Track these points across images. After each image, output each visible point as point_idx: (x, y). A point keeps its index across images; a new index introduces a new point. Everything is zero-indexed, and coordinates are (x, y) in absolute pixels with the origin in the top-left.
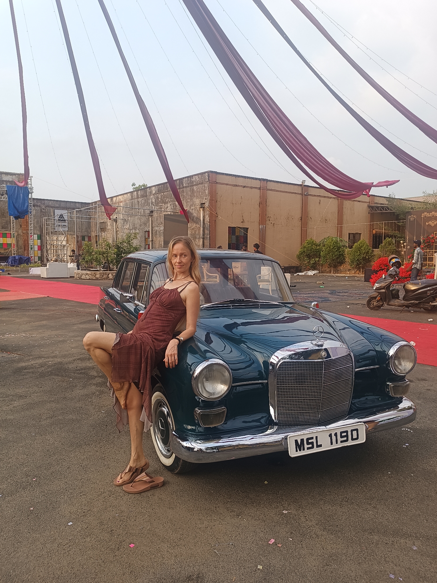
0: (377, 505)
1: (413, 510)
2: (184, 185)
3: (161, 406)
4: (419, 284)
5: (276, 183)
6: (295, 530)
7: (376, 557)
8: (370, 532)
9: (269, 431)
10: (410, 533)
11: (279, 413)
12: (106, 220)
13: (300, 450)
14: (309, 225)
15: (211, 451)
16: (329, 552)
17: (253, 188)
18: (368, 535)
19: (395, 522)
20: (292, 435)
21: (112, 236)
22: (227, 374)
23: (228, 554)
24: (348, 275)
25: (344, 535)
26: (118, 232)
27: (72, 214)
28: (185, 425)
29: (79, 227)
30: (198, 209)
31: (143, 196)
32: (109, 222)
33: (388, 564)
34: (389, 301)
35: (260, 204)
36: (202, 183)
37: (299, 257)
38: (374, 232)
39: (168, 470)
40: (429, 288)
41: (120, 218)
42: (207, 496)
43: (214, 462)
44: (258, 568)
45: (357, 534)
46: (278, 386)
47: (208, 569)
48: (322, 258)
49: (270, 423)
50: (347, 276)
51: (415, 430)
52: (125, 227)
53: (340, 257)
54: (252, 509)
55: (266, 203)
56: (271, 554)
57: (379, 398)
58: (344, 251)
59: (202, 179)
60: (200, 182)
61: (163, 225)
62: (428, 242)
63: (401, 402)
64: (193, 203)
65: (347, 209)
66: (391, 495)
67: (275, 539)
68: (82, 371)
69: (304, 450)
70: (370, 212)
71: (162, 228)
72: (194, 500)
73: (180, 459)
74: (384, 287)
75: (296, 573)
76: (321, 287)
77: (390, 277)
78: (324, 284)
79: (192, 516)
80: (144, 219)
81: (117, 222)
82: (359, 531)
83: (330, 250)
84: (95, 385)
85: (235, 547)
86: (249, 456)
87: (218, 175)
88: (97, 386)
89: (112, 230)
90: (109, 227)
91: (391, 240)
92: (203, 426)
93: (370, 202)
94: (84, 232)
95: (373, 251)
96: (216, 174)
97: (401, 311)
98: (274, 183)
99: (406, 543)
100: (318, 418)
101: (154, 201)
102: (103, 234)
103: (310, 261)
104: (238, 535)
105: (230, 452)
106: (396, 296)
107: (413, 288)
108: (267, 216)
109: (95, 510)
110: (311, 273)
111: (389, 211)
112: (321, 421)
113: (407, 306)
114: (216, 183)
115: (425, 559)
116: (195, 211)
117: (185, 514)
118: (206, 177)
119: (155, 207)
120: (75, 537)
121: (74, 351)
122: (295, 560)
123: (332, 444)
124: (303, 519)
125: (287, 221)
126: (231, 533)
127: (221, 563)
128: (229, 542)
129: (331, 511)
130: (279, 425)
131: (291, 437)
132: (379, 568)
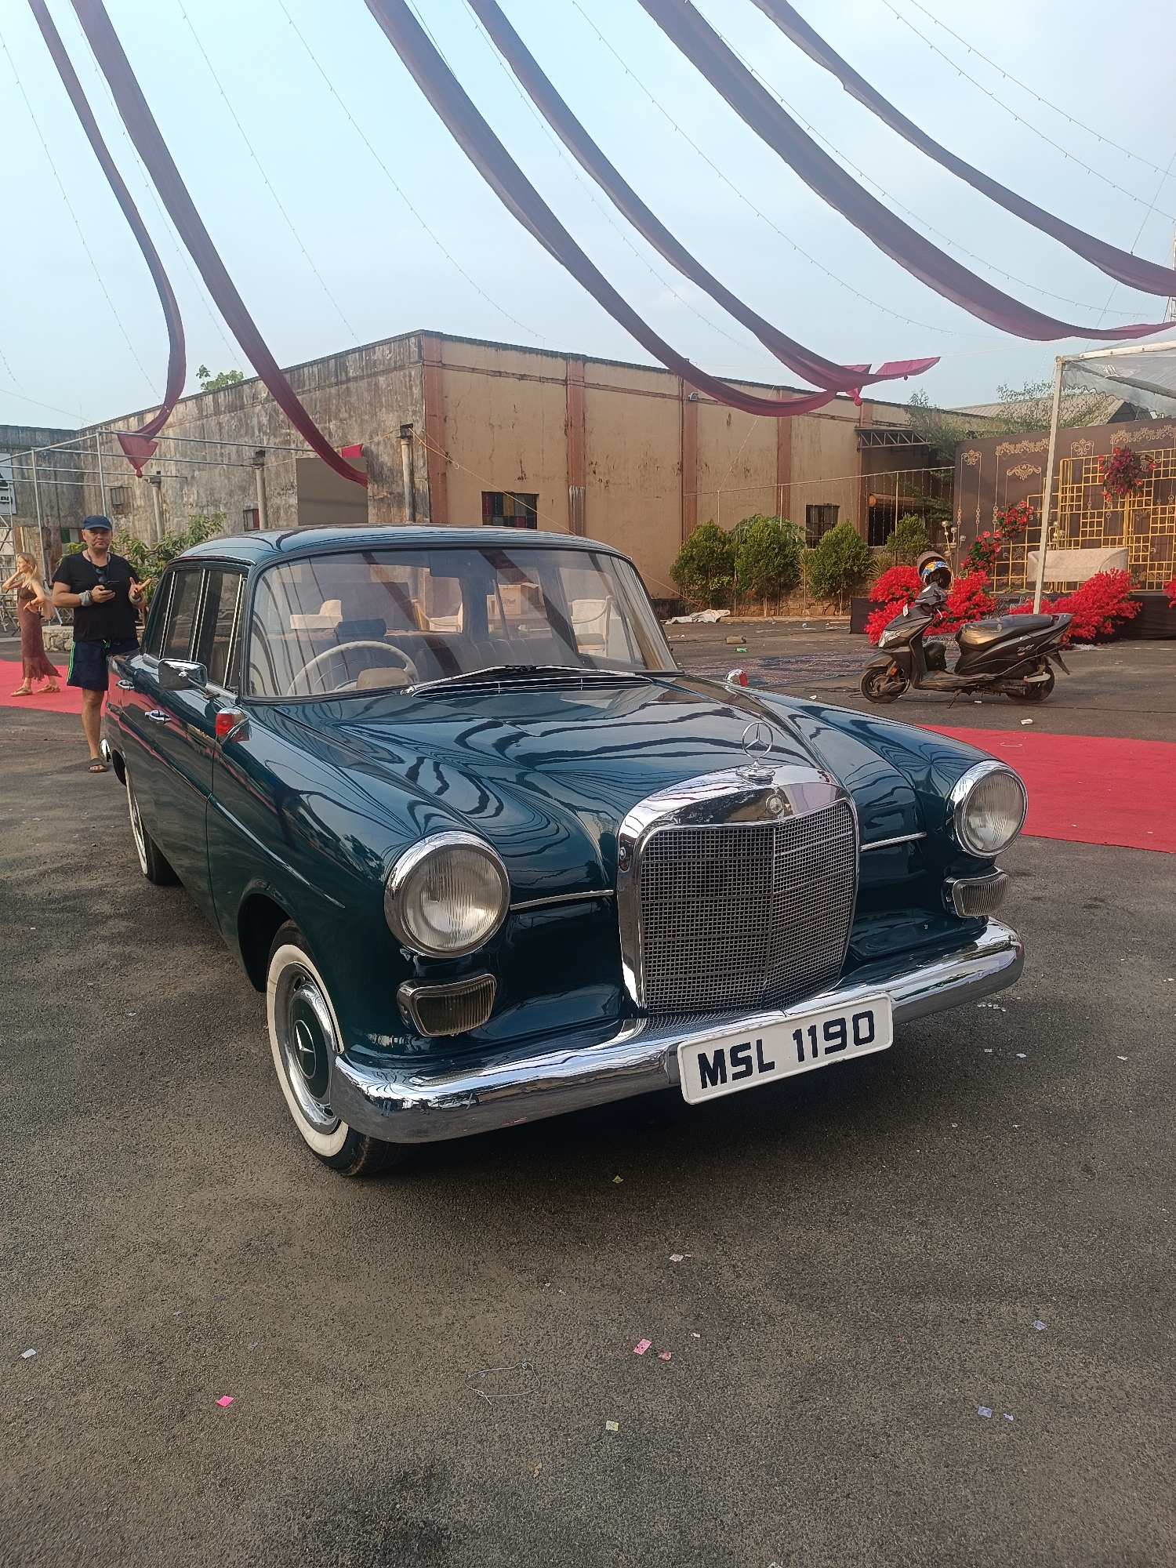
0: (929, 1216)
1: (1027, 1221)
2: (351, 374)
3: (299, 985)
4: (996, 629)
5: (609, 368)
6: (708, 1308)
7: (937, 1363)
8: (915, 1292)
9: (622, 1036)
10: (1023, 1284)
11: (649, 981)
12: (128, 480)
13: (714, 1083)
14: (701, 485)
15: (455, 1105)
16: (808, 1361)
17: (546, 380)
18: (910, 1302)
19: (980, 1259)
20: (689, 1042)
21: (149, 526)
22: (492, 874)
23: (517, 1398)
24: (807, 619)
25: (844, 1310)
26: (168, 515)
27: (24, 464)
28: (371, 1035)
29: (51, 501)
30: (394, 441)
31: (232, 408)
32: (138, 487)
33: (972, 1379)
34: (921, 676)
35: (566, 425)
36: (402, 367)
37: (677, 574)
38: (872, 501)
39: (331, 1168)
40: (1021, 638)
41: (169, 474)
42: (448, 1234)
43: (462, 1135)
44: (608, 1428)
45: (880, 1303)
46: (645, 902)
47: (459, 1448)
48: (737, 576)
49: (625, 1012)
50: (804, 622)
51: (1011, 1004)
52: (185, 499)
53: (786, 570)
54: (582, 1259)
55: (584, 425)
56: (643, 1383)
57: (925, 923)
58: (795, 555)
59: (400, 355)
60: (395, 363)
61: (296, 490)
62: (1011, 523)
63: (983, 931)
64: (379, 425)
65: (802, 438)
66: (963, 1184)
67: (651, 1339)
68: (68, 904)
69: (724, 1081)
70: (861, 447)
71: (294, 501)
72: (410, 1248)
73: (363, 1136)
74: (908, 639)
75: (716, 1433)
76: (738, 650)
77: (923, 611)
78: (745, 642)
79: (405, 1296)
80: (238, 476)
81: (162, 484)
82: (884, 1294)
83: (760, 553)
84: (105, 941)
85: (537, 1374)
86: (567, 1111)
87: (447, 345)
88: (111, 944)
89: (148, 509)
90: (139, 502)
91: (916, 520)
92: (425, 1033)
93: (862, 418)
94: (64, 517)
95: (871, 552)
96: (439, 341)
97: (951, 703)
98: (605, 366)
99: (1016, 1314)
100: (761, 988)
101: (265, 420)
102: (123, 521)
103: (707, 583)
104: (543, 1338)
105: (512, 1103)
106: (937, 664)
107: (981, 639)
108: (588, 462)
109: (108, 1303)
110: (711, 615)
111: (909, 444)
112: (769, 998)
113: (967, 689)
114: (440, 365)
115: (1071, 1354)
116: (386, 447)
117: (384, 1289)
118: (412, 350)
119: (269, 439)
120: (44, 1393)
121: (44, 848)
122: (713, 1394)
123: (801, 1058)
124: (727, 1273)
125: (643, 473)
126: (522, 1334)
127: (497, 1425)
128: (518, 1360)
129: (804, 1244)
130: (651, 1016)
131: (686, 1046)
132: (948, 1392)
